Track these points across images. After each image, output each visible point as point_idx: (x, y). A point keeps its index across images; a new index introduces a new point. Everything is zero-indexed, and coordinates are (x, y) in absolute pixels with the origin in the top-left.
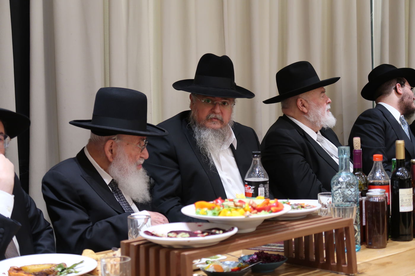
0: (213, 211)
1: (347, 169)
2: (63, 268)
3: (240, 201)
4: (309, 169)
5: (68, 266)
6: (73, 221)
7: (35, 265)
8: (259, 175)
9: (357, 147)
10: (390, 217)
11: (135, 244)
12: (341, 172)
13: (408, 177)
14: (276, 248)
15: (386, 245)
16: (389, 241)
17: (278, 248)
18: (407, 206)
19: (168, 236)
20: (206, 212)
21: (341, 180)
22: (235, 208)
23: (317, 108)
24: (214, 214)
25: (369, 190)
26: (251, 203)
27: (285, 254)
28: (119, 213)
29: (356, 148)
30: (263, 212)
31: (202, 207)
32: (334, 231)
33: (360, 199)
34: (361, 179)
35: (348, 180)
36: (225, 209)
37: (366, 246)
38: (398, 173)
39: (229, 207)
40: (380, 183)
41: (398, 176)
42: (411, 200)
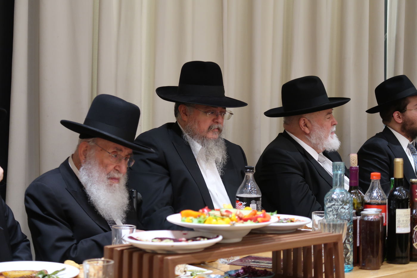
0: (199, 219)
1: (342, 185)
2: (45, 275)
3: (227, 211)
4: (309, 190)
5: (50, 272)
6: (56, 237)
7: (15, 271)
8: (251, 191)
9: (354, 163)
10: (386, 238)
11: (119, 249)
12: (335, 189)
13: (406, 197)
14: (265, 265)
15: (380, 266)
16: (384, 263)
17: (267, 265)
18: (404, 227)
19: (152, 241)
20: (192, 220)
21: (334, 196)
22: (222, 217)
23: (321, 129)
24: (200, 222)
25: (365, 210)
26: (238, 213)
27: (273, 270)
28: (105, 231)
29: (353, 165)
30: (249, 221)
31: (188, 216)
32: (323, 246)
33: (354, 218)
34: (357, 198)
35: (342, 197)
36: (211, 217)
37: (360, 267)
38: (396, 193)
39: (215, 216)
40: (377, 202)
41: (395, 195)
42: (408, 221)
